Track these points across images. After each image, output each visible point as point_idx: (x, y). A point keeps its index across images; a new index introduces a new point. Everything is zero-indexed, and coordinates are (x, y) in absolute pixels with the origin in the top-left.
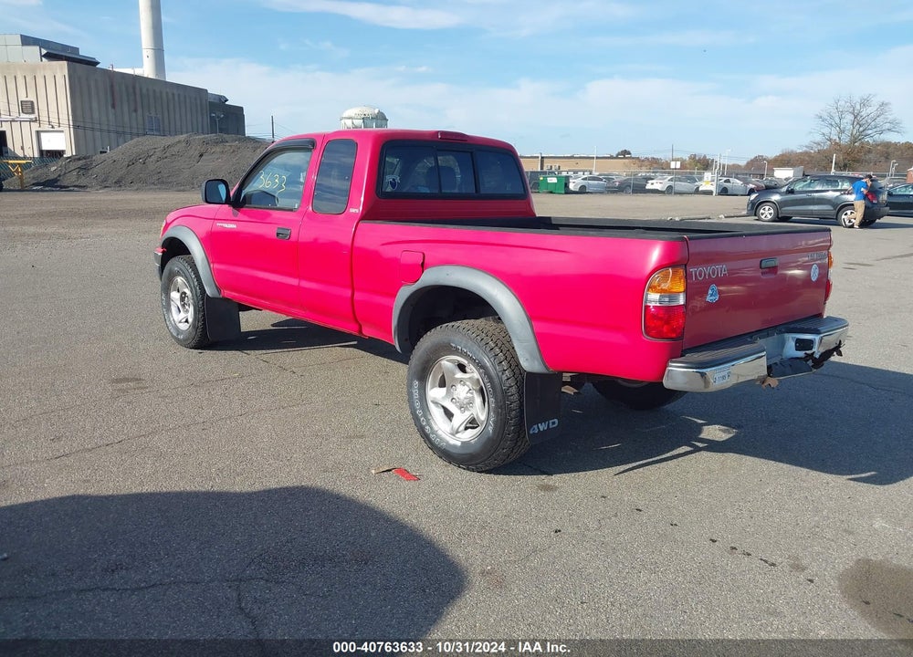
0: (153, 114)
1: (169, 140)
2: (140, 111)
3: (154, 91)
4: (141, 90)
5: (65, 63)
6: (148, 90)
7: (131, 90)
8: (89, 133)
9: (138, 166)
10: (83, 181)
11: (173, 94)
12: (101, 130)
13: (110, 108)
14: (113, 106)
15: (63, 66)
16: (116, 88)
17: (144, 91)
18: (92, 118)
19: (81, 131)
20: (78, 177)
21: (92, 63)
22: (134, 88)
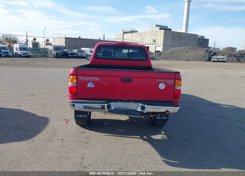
0: (183, 41)
1: (181, 48)
2: (179, 41)
3: (184, 36)
4: (181, 35)
5: (164, 30)
6: (182, 36)
7: (178, 36)
8: (166, 47)
9: (172, 54)
10: (159, 58)
11: (189, 36)
12: (169, 46)
13: (172, 40)
14: (173, 40)
15: (163, 31)
16: (175, 35)
17: (181, 36)
18: (168, 43)
19: (165, 46)
20: (158, 57)
21: (170, 30)
22: (179, 35)
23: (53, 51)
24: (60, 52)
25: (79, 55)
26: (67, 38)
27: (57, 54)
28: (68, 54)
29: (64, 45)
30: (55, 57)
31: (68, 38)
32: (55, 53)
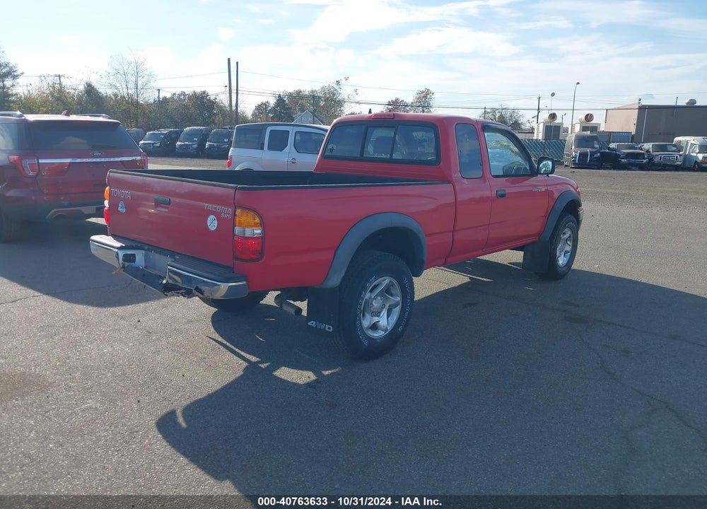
23: (573, 147)
24: (594, 150)
25: (657, 160)
26: (646, 106)
27: (583, 155)
28: (618, 156)
29: (633, 130)
30: (574, 164)
31: (648, 106)
32: (578, 154)
